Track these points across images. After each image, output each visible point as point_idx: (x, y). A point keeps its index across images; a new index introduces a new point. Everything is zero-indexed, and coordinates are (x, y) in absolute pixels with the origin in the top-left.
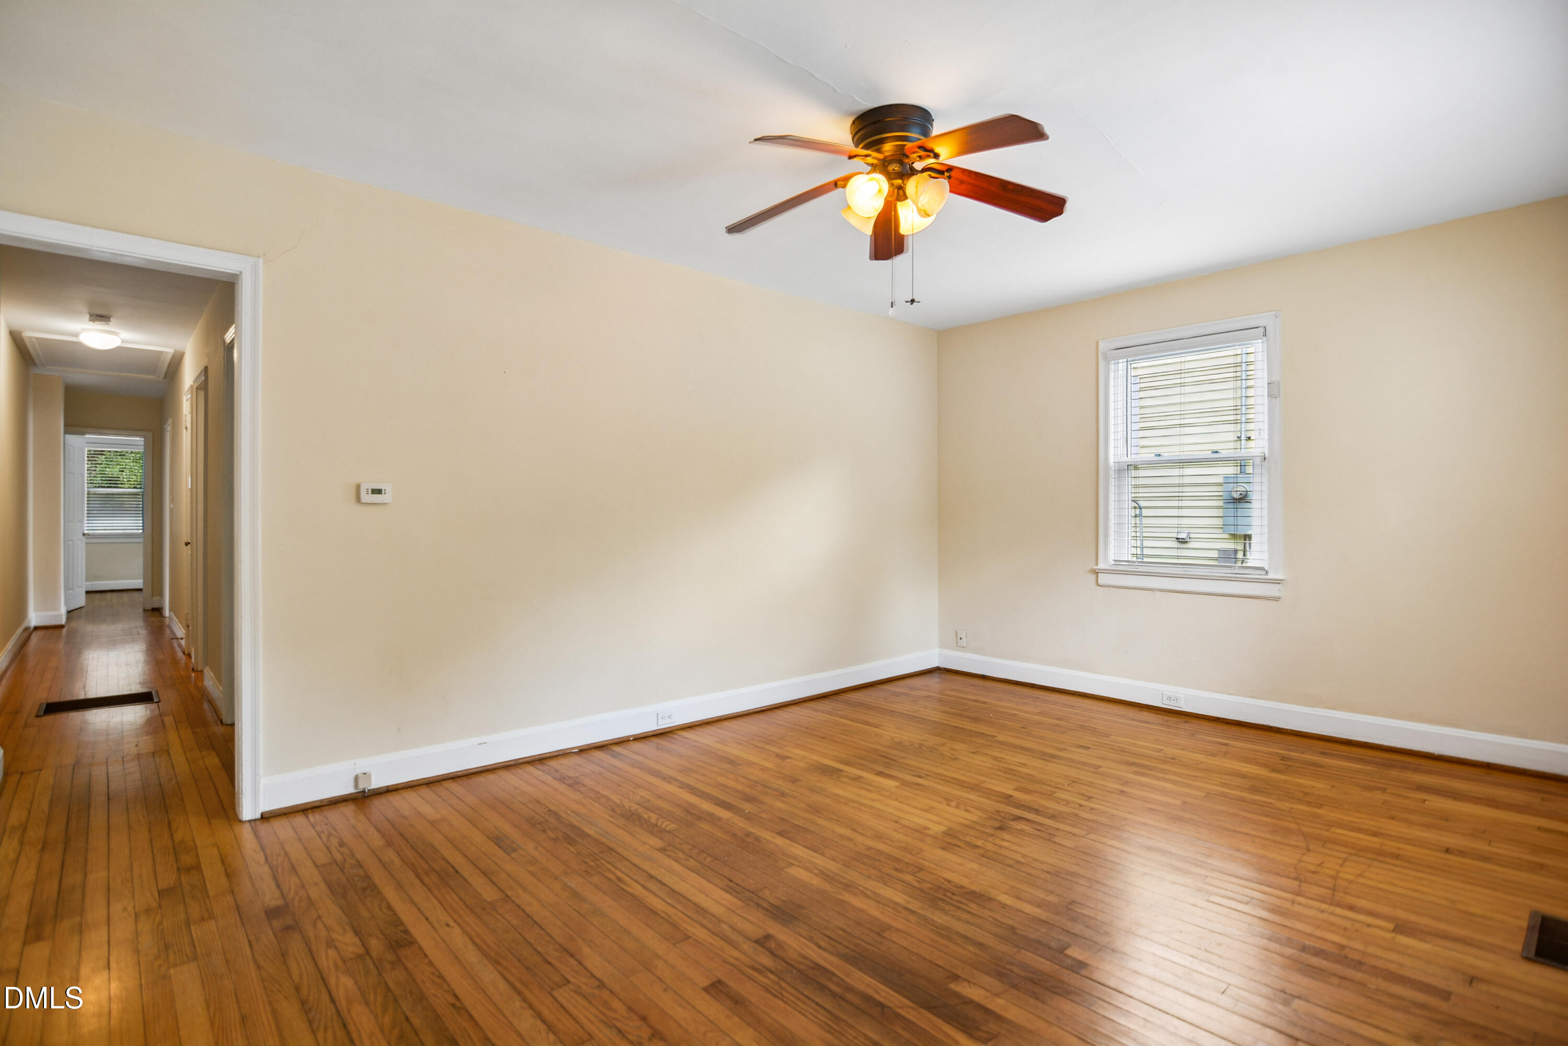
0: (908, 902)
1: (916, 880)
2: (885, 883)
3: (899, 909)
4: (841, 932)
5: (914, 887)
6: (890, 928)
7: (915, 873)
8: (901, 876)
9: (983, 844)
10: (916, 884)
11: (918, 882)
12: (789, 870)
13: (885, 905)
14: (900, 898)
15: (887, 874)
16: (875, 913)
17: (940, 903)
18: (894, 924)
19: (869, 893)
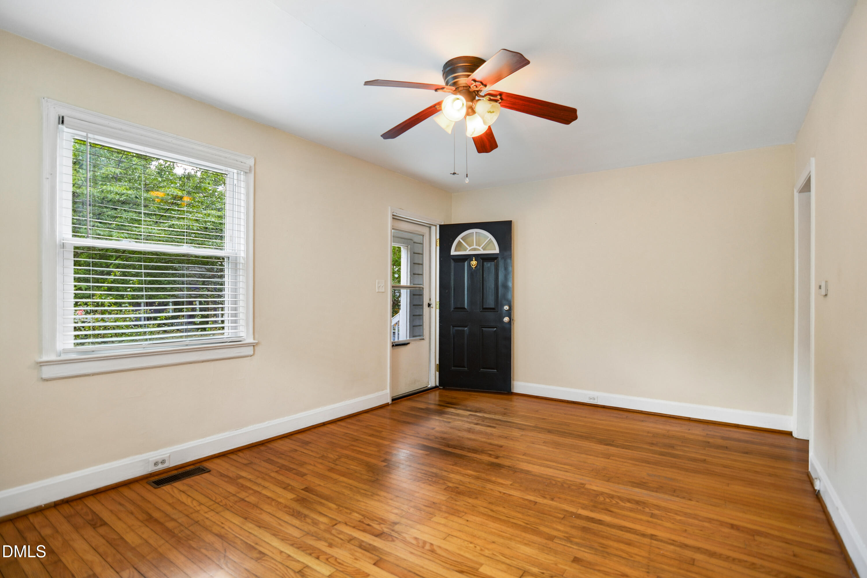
0: (448, 474)
1: (447, 484)
2: (461, 481)
3: (451, 472)
4: (471, 462)
5: (447, 481)
6: (453, 465)
7: (448, 487)
8: (455, 485)
9: (409, 509)
10: (446, 482)
11: (446, 483)
12: (511, 483)
13: (458, 472)
14: (452, 476)
15: (461, 485)
16: (461, 469)
17: (434, 475)
18: (452, 467)
19: (466, 476)
